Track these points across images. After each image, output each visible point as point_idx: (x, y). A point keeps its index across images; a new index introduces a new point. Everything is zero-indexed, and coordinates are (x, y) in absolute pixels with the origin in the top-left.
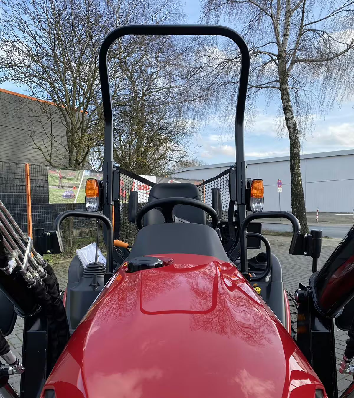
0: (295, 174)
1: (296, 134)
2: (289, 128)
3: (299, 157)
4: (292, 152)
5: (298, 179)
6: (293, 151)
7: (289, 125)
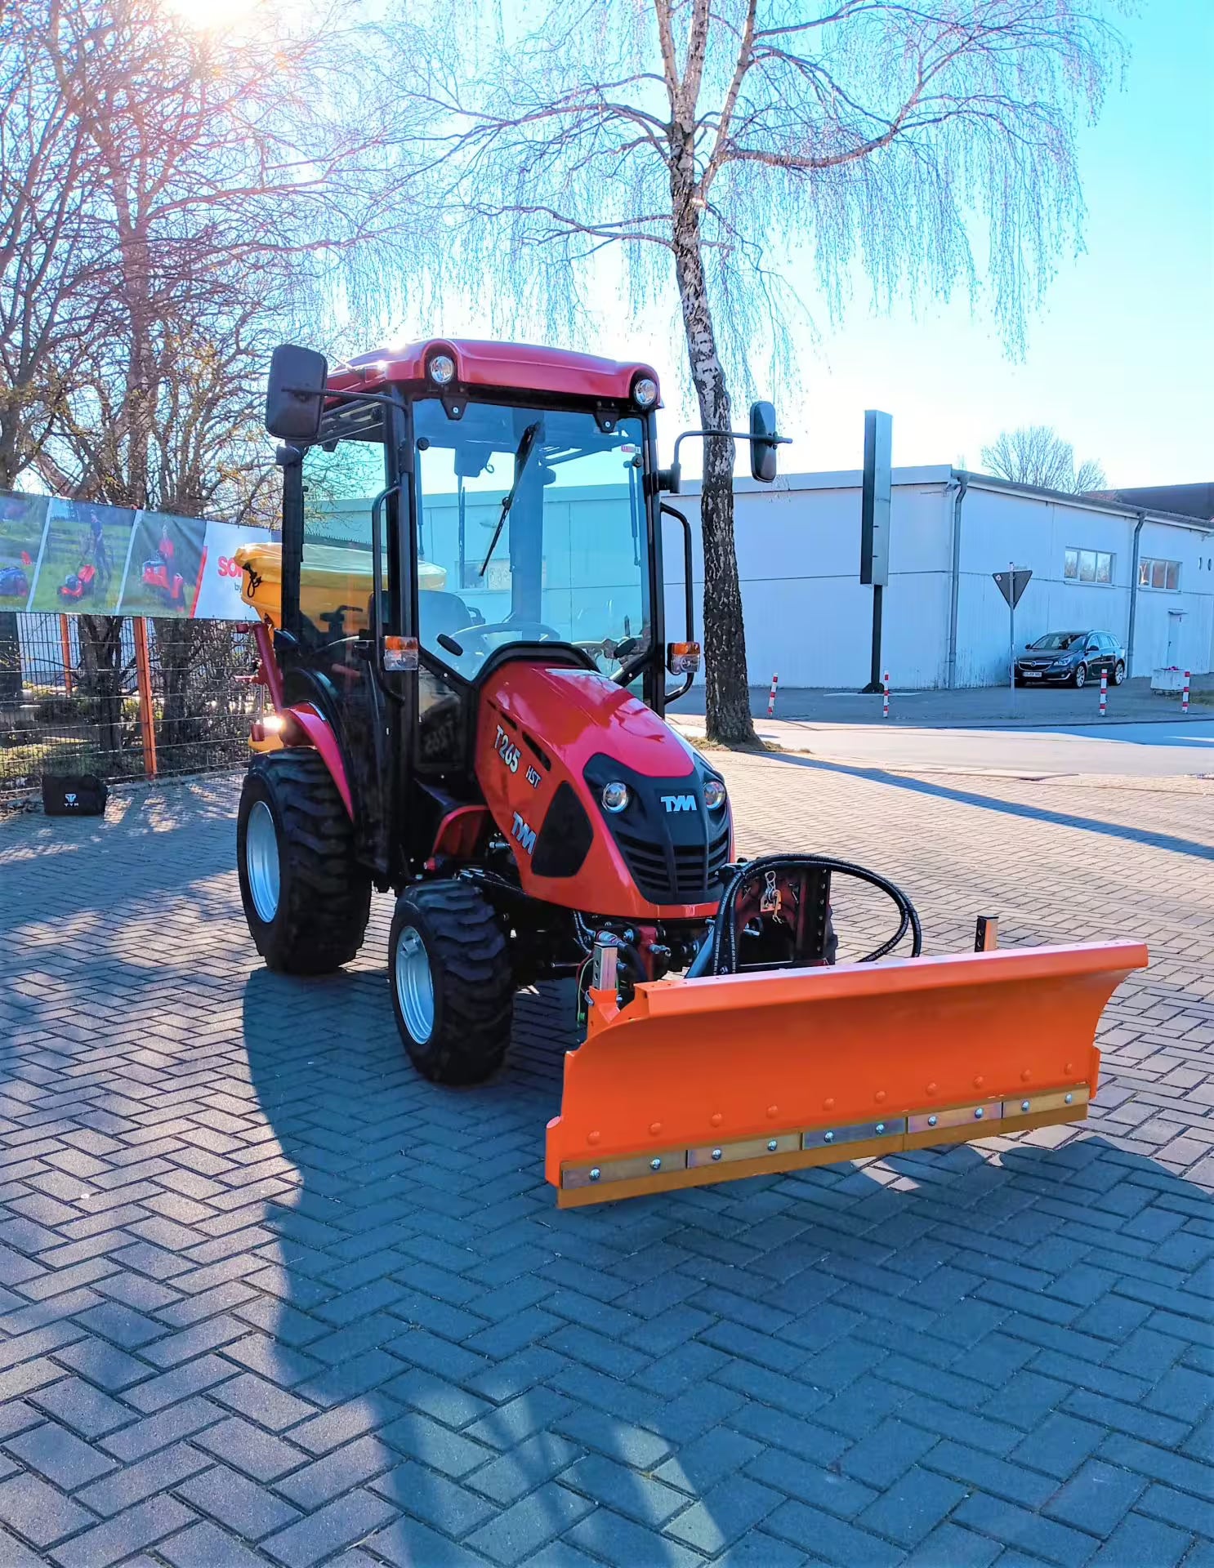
0: (717, 545)
1: (721, 410)
2: (700, 385)
3: (730, 488)
4: (710, 468)
5: (727, 564)
6: (714, 465)
7: (701, 376)
